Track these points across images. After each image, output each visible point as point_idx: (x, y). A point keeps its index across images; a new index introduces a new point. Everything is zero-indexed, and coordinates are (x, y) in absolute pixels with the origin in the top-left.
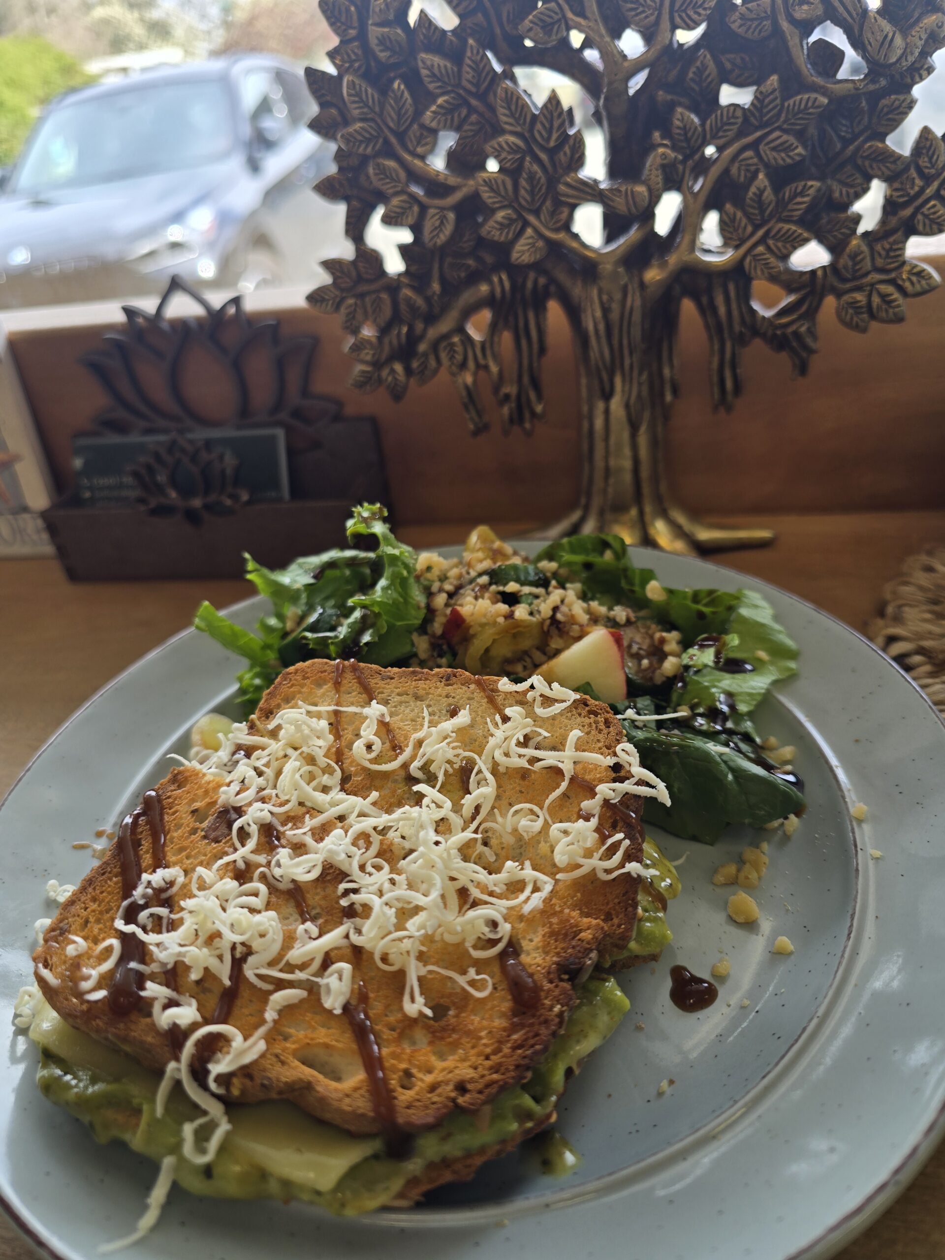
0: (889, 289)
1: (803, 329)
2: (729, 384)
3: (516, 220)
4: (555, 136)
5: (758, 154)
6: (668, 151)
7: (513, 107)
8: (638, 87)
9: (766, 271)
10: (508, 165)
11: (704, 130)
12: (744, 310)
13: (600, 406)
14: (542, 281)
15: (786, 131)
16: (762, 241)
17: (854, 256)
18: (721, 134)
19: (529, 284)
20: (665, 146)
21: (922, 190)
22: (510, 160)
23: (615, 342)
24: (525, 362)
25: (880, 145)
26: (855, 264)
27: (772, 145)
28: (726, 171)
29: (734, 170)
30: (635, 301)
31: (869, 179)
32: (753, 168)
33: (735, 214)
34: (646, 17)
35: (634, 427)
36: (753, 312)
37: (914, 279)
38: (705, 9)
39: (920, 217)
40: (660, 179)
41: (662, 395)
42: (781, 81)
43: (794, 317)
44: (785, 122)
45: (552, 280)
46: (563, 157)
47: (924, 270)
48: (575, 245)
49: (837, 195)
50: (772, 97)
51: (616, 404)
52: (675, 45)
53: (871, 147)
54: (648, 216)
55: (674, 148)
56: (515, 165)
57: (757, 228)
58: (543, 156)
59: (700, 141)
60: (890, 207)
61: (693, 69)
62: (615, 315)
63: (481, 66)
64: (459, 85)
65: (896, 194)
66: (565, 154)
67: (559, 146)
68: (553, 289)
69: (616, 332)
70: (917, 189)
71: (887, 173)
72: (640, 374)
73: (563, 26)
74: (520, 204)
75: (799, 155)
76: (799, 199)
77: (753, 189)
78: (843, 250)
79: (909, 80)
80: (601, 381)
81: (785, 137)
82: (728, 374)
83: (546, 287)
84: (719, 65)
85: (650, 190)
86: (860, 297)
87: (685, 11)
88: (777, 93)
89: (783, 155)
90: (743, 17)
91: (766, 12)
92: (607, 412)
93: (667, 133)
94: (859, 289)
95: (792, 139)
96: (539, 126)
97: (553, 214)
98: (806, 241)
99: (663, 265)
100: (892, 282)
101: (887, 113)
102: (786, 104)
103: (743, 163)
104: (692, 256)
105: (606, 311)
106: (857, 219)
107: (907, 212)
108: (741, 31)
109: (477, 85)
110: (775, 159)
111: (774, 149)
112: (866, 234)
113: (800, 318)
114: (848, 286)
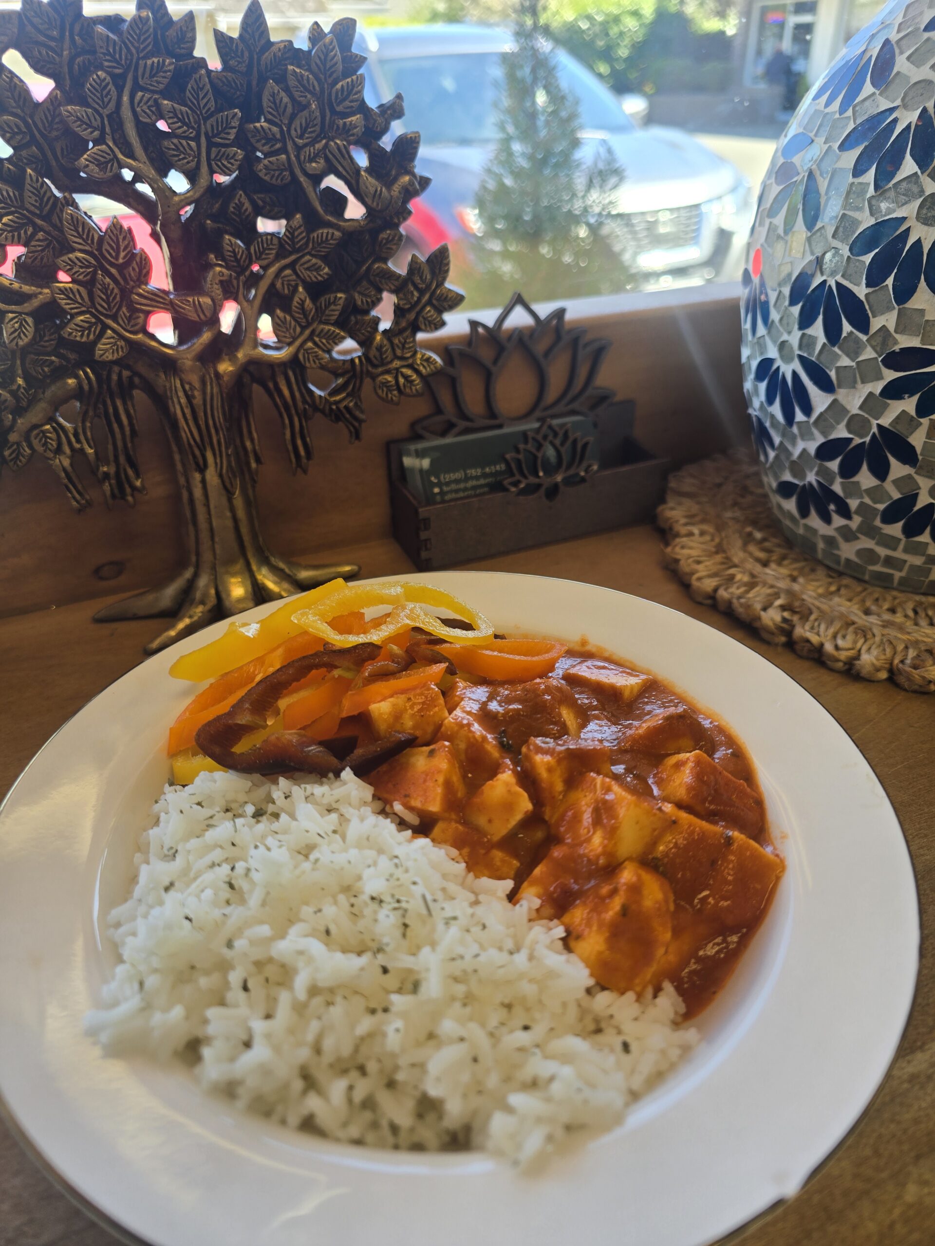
0: (408, 372)
1: (351, 404)
2: (302, 452)
3: (95, 324)
4: (122, 254)
5: (295, 272)
6: (224, 270)
7: (80, 229)
8: (188, 215)
9: (317, 361)
10: (81, 277)
11: (250, 253)
12: (304, 391)
13: (197, 476)
14: (126, 373)
15: (313, 256)
16: (310, 338)
17: (380, 348)
18: (264, 256)
19: (115, 377)
20: (220, 265)
21: (419, 299)
22: (83, 273)
23: (202, 423)
24: (120, 444)
25: (384, 266)
26: (381, 354)
27: (306, 266)
28: (272, 285)
29: (279, 285)
30: (212, 389)
31: (380, 291)
32: (293, 283)
33: (285, 318)
34: (188, 163)
35: (229, 494)
36: (311, 393)
37: (425, 364)
38: (236, 160)
39: (421, 319)
40: (219, 292)
41: (248, 464)
42: (303, 217)
43: (343, 395)
44: (312, 249)
45: (136, 374)
46: (132, 272)
47: (430, 358)
48: (153, 344)
49: (359, 303)
50: (299, 231)
51: (211, 475)
52: (215, 184)
53: (378, 268)
54: (215, 321)
55: (227, 267)
56: (88, 277)
57: (303, 328)
58: (113, 271)
59: (247, 261)
60: (399, 312)
61: (233, 205)
62: (198, 400)
63: (42, 192)
64: (23, 207)
65: (402, 303)
66: (134, 269)
67: (127, 263)
68: (137, 380)
69: (201, 414)
70: (415, 299)
71: (393, 287)
72: (227, 448)
73: (115, 164)
74: (97, 310)
75: (327, 274)
76: (333, 307)
77: (296, 299)
78: (371, 343)
79: (396, 221)
80: (194, 456)
81: (314, 261)
82: (299, 442)
83: (130, 378)
84: (253, 202)
85: (213, 300)
86: (389, 378)
87: (220, 160)
88: (302, 228)
89: (315, 273)
90: (266, 167)
91: (284, 165)
92: (203, 481)
93: (220, 255)
94: (388, 372)
95: (320, 262)
96: (106, 246)
97: (129, 319)
98: (343, 338)
99: (233, 358)
100: (411, 367)
101: (385, 244)
102: (311, 237)
103: (286, 279)
104: (256, 351)
105: (189, 398)
106: (377, 321)
107: (412, 316)
108: (267, 178)
109: (41, 208)
110: (309, 276)
111: (308, 269)
112: (385, 331)
113: (348, 395)
114: (380, 369)
